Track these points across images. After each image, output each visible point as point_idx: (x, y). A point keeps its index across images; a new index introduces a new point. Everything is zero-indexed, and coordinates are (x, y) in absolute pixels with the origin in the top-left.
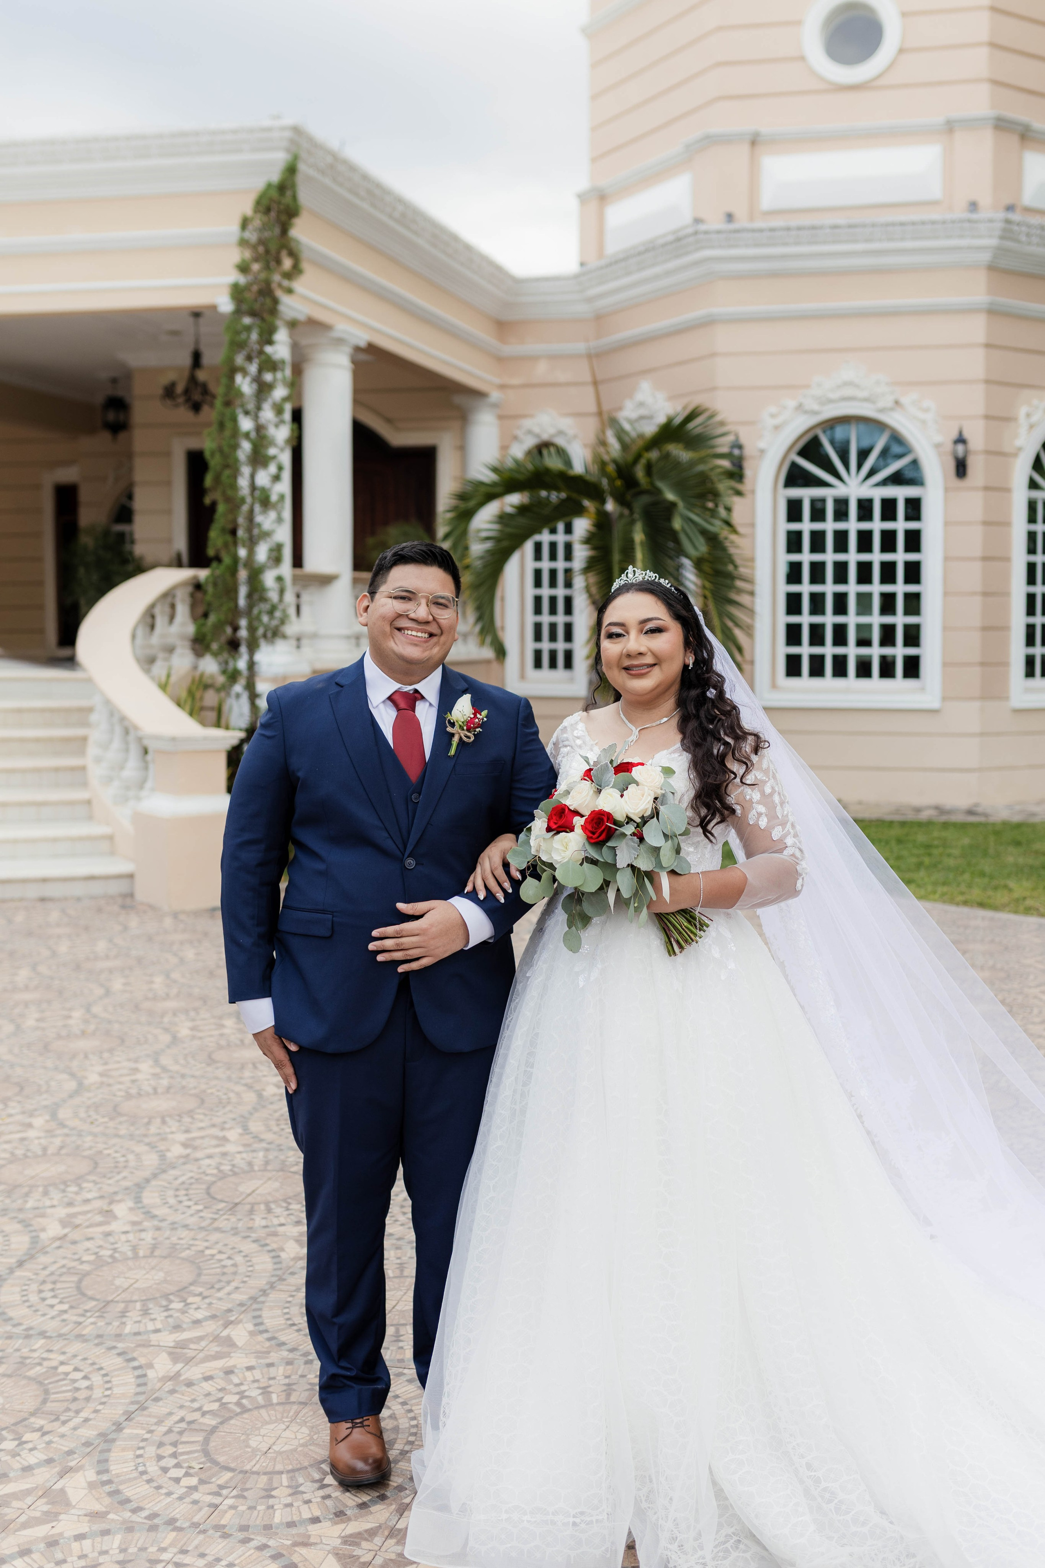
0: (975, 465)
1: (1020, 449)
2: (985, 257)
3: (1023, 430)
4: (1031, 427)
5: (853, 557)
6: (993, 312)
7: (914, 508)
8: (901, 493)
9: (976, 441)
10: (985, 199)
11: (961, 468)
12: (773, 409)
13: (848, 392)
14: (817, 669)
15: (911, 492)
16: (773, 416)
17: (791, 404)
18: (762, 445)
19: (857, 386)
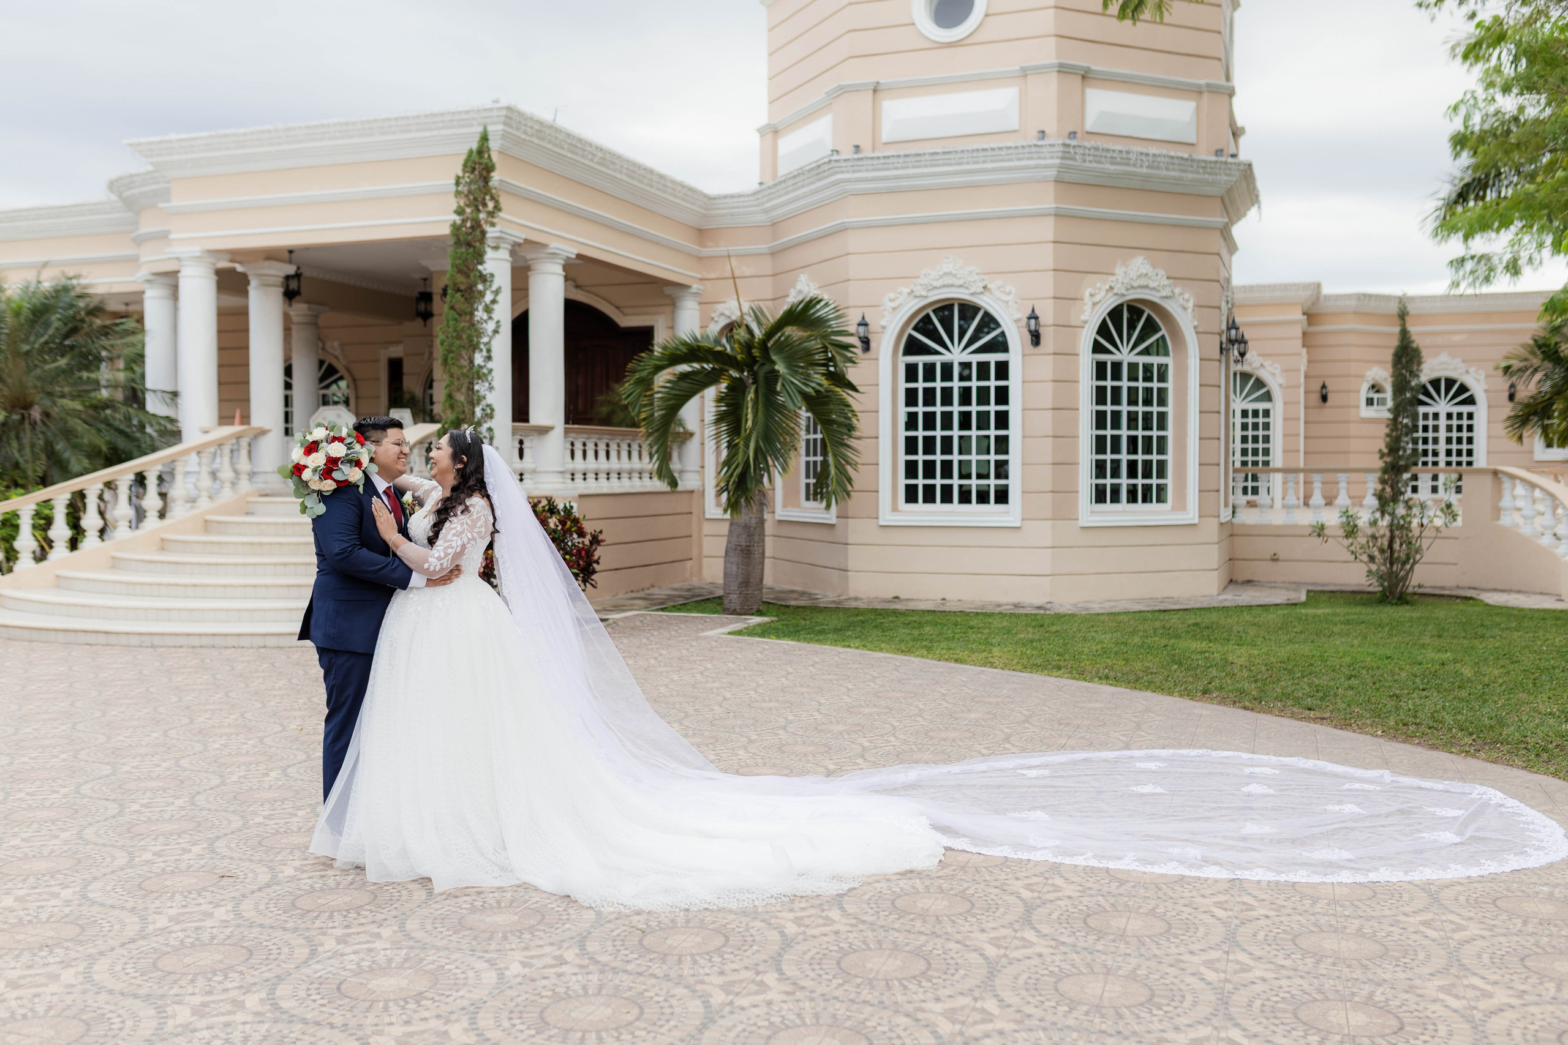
0: (1046, 335)
1: (1086, 322)
2: (1053, 173)
3: (1088, 307)
4: (1094, 304)
5: (956, 409)
6: (1059, 215)
7: (1003, 370)
8: (992, 358)
9: (1047, 316)
10: (1051, 129)
11: (1036, 338)
12: (892, 295)
13: (948, 280)
14: (929, 497)
15: (1000, 357)
16: (891, 300)
17: (906, 290)
18: (883, 323)
19: (955, 276)
